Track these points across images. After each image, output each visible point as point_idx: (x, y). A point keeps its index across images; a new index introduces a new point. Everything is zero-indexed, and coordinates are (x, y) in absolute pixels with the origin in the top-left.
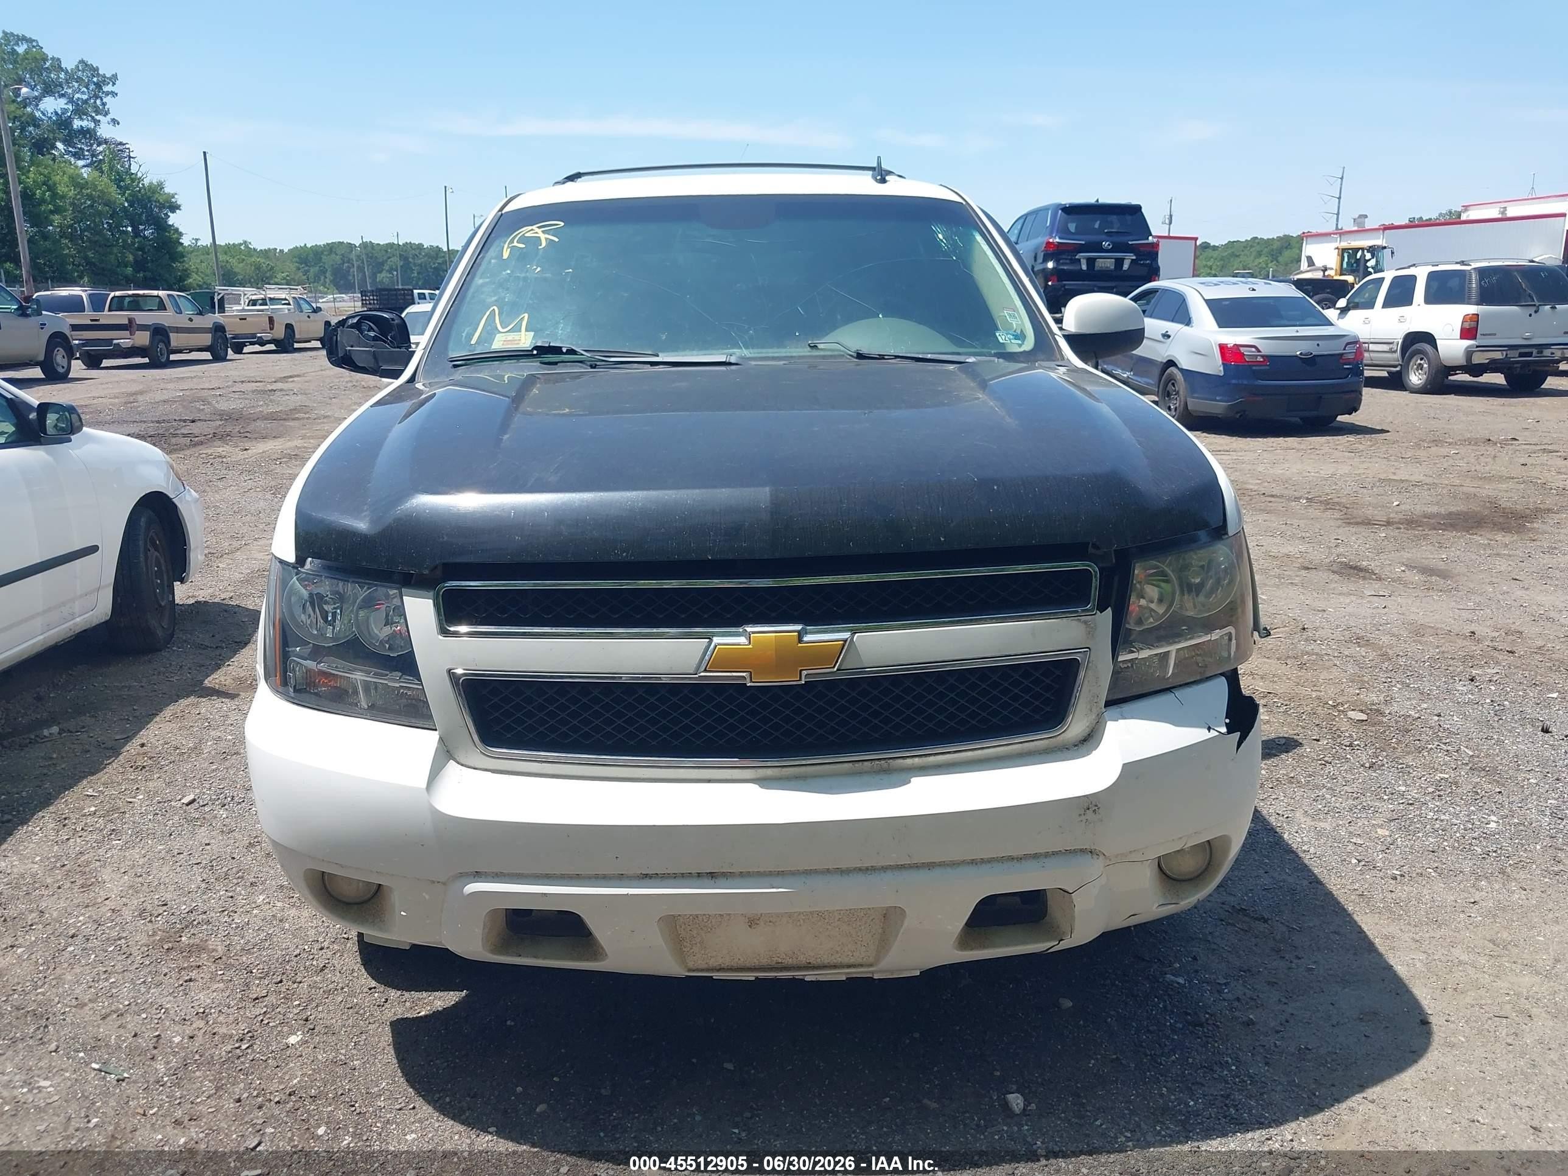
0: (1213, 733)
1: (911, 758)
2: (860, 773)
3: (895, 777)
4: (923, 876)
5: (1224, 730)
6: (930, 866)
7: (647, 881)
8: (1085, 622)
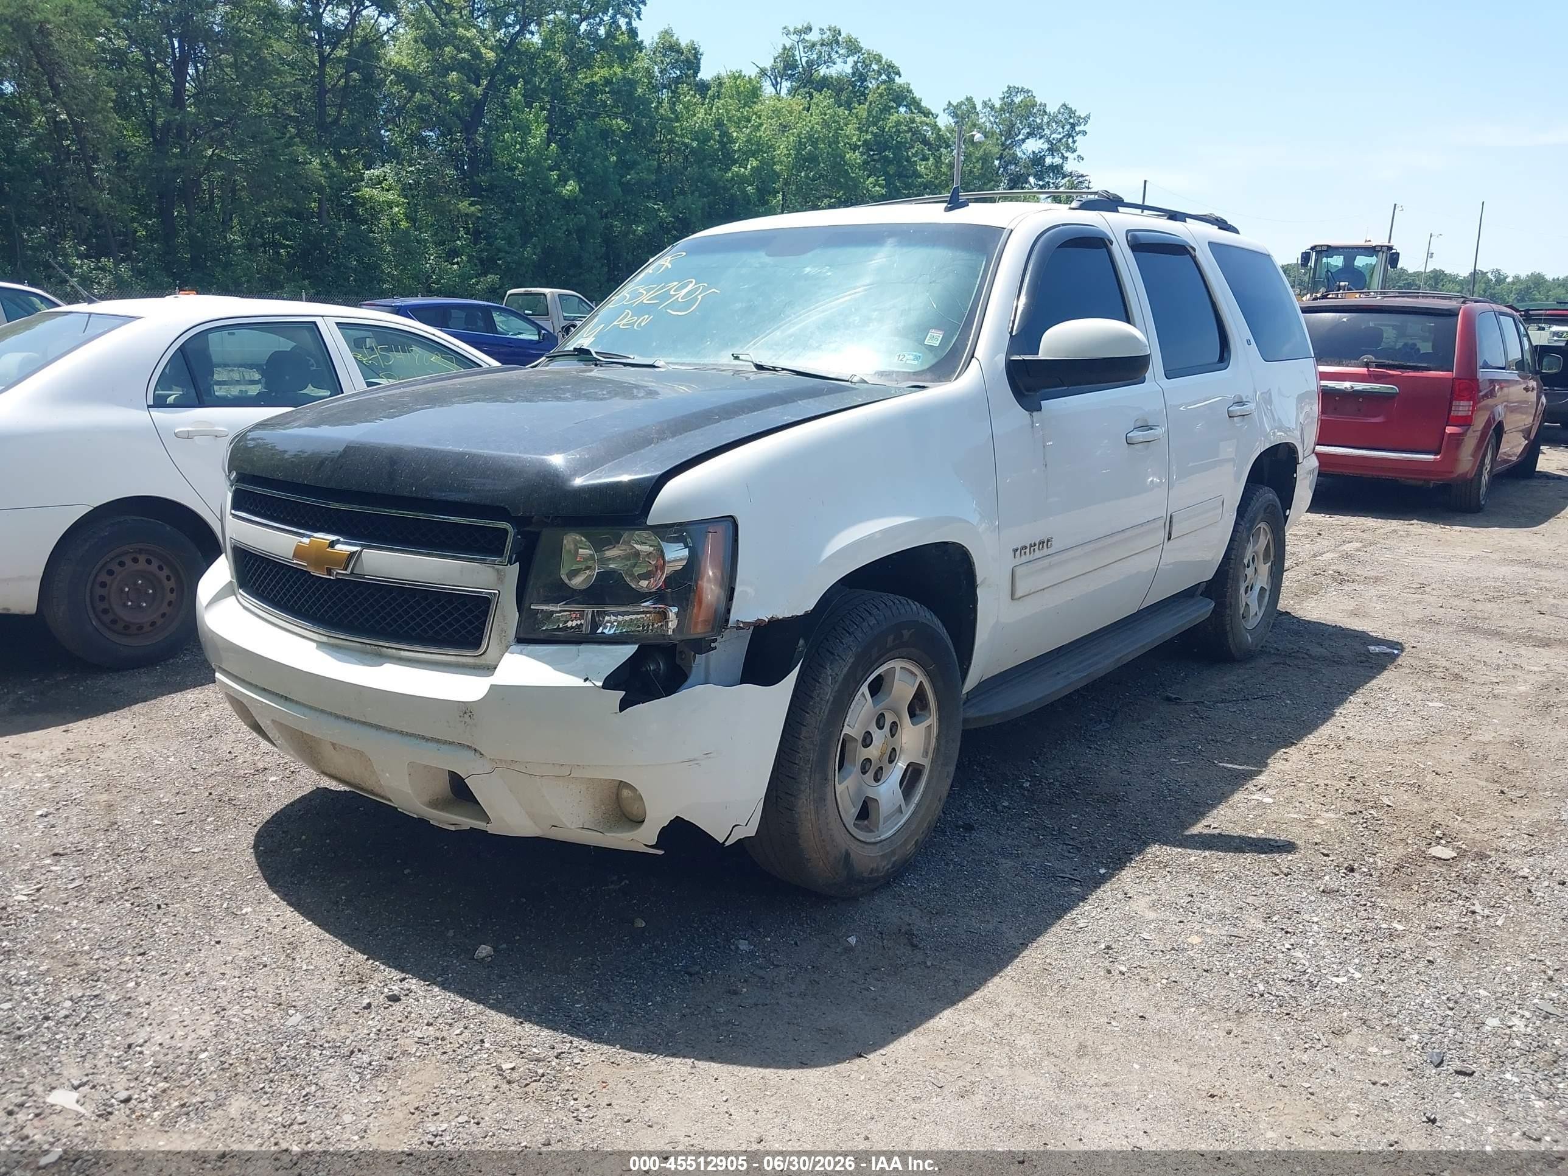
0: (588, 684)
1: (389, 647)
2: (366, 653)
3: (378, 658)
4: (373, 732)
5: (600, 684)
6: (378, 727)
7: (263, 693)
8: (498, 570)
